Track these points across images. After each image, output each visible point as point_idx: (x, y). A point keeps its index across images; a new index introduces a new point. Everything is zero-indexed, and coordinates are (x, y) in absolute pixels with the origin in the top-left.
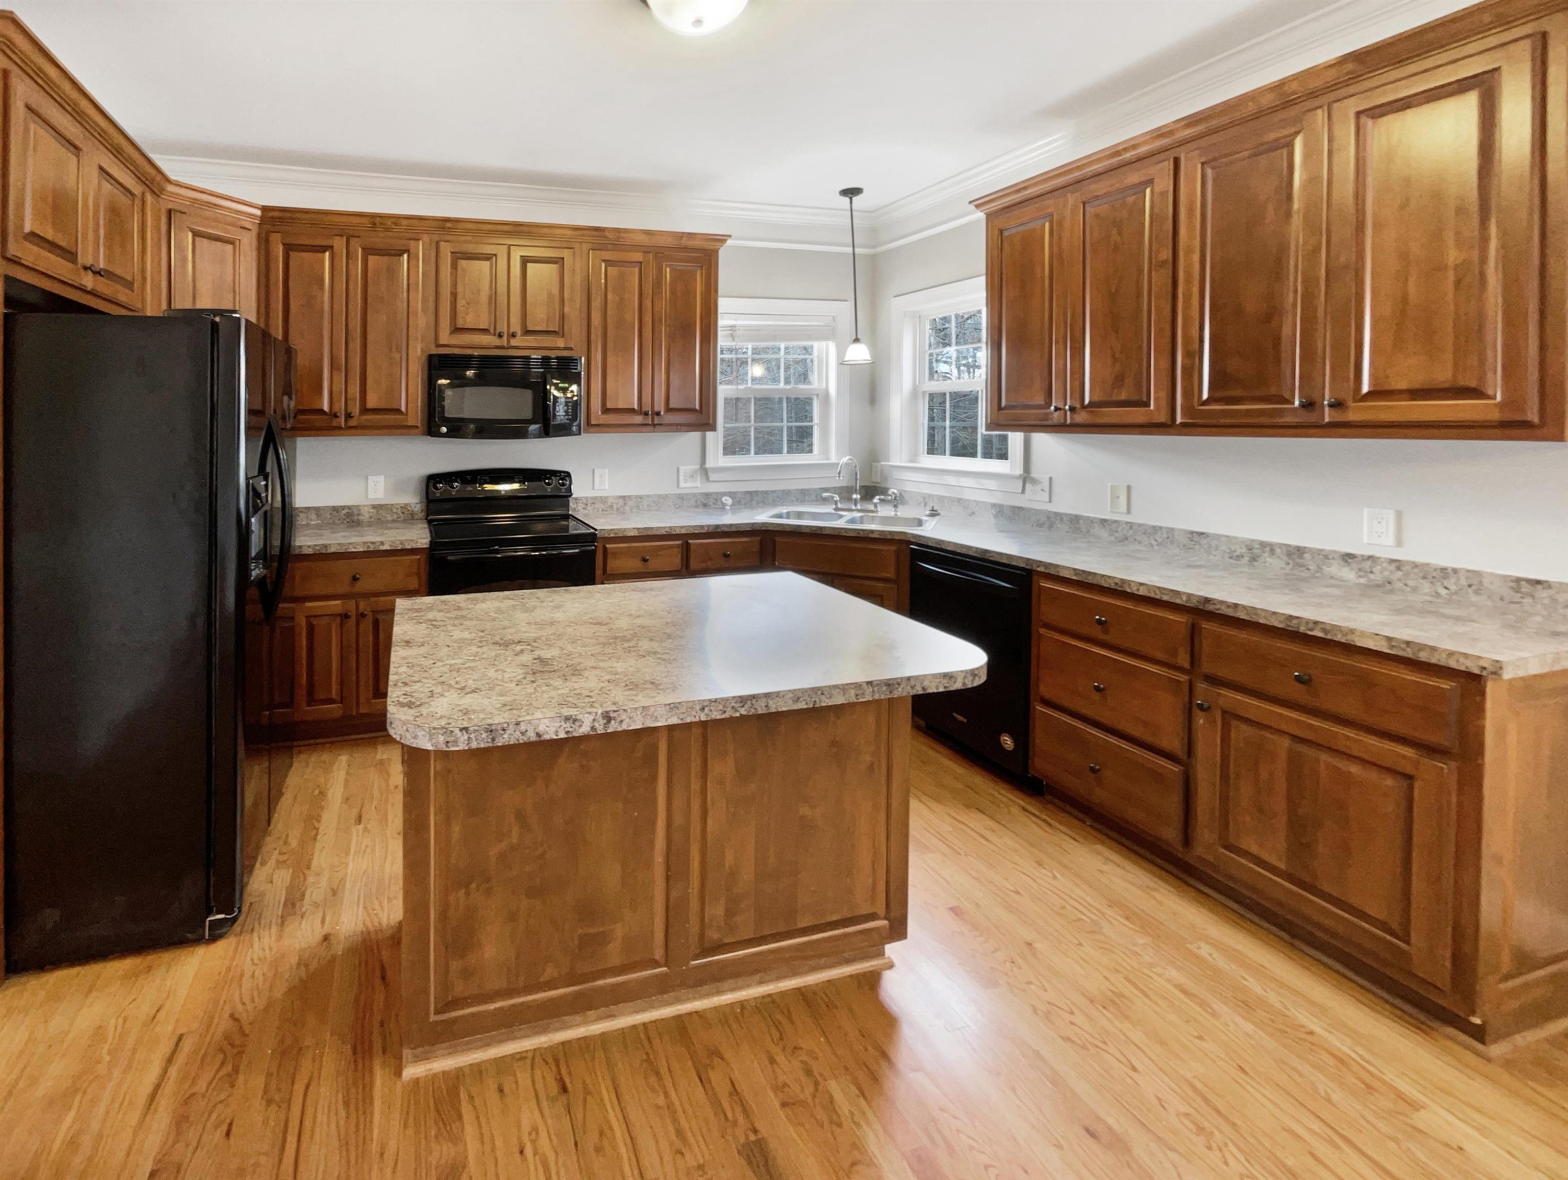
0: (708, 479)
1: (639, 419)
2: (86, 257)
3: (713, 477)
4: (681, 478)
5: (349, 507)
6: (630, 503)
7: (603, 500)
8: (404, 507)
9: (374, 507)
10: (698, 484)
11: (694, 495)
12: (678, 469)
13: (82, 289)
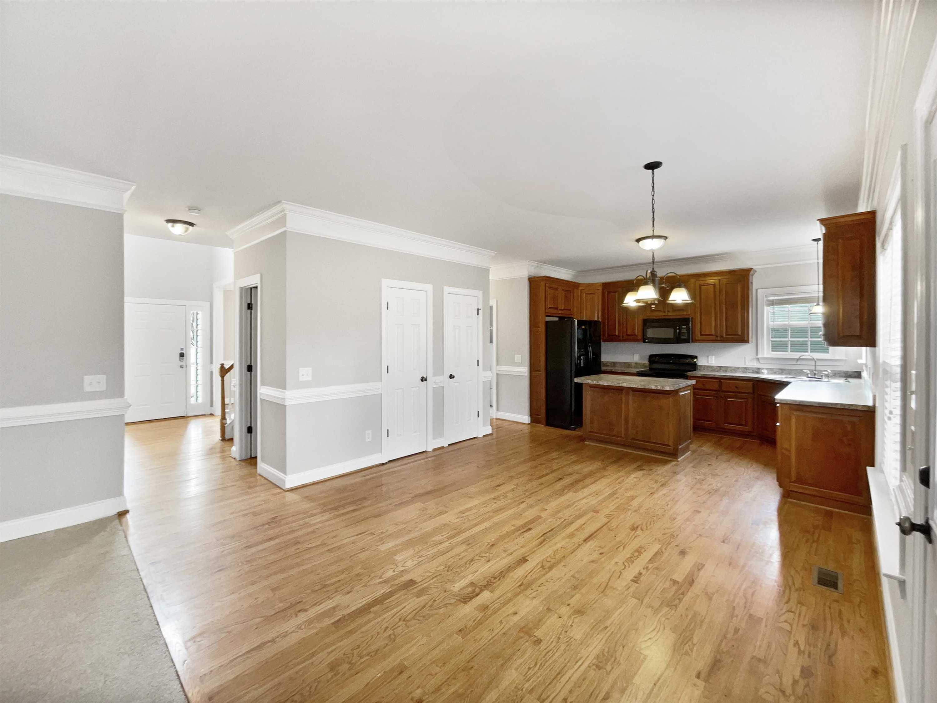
0: (760, 363)
1: (714, 338)
2: (560, 307)
3: (761, 361)
4: (746, 361)
5: (629, 363)
6: (722, 369)
7: (711, 367)
8: (644, 364)
9: (635, 363)
10: (755, 364)
11: (752, 368)
12: (745, 358)
13: (560, 314)
